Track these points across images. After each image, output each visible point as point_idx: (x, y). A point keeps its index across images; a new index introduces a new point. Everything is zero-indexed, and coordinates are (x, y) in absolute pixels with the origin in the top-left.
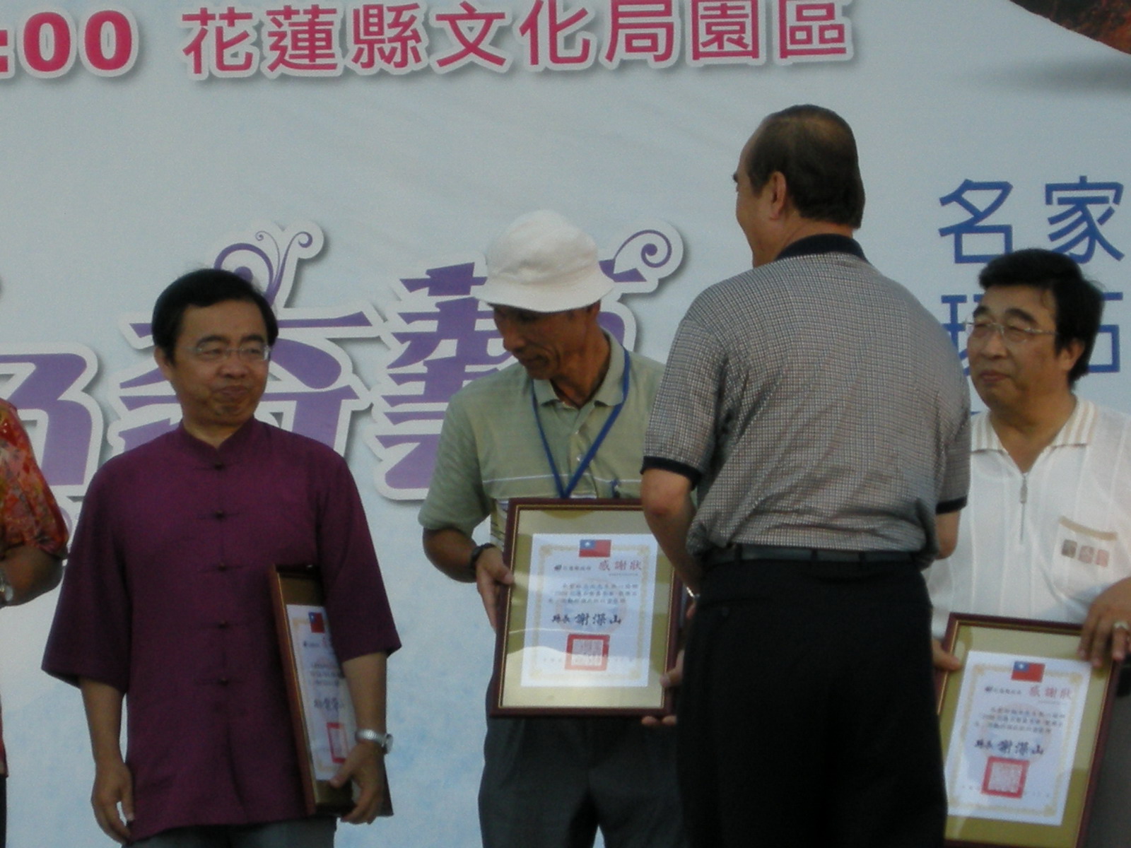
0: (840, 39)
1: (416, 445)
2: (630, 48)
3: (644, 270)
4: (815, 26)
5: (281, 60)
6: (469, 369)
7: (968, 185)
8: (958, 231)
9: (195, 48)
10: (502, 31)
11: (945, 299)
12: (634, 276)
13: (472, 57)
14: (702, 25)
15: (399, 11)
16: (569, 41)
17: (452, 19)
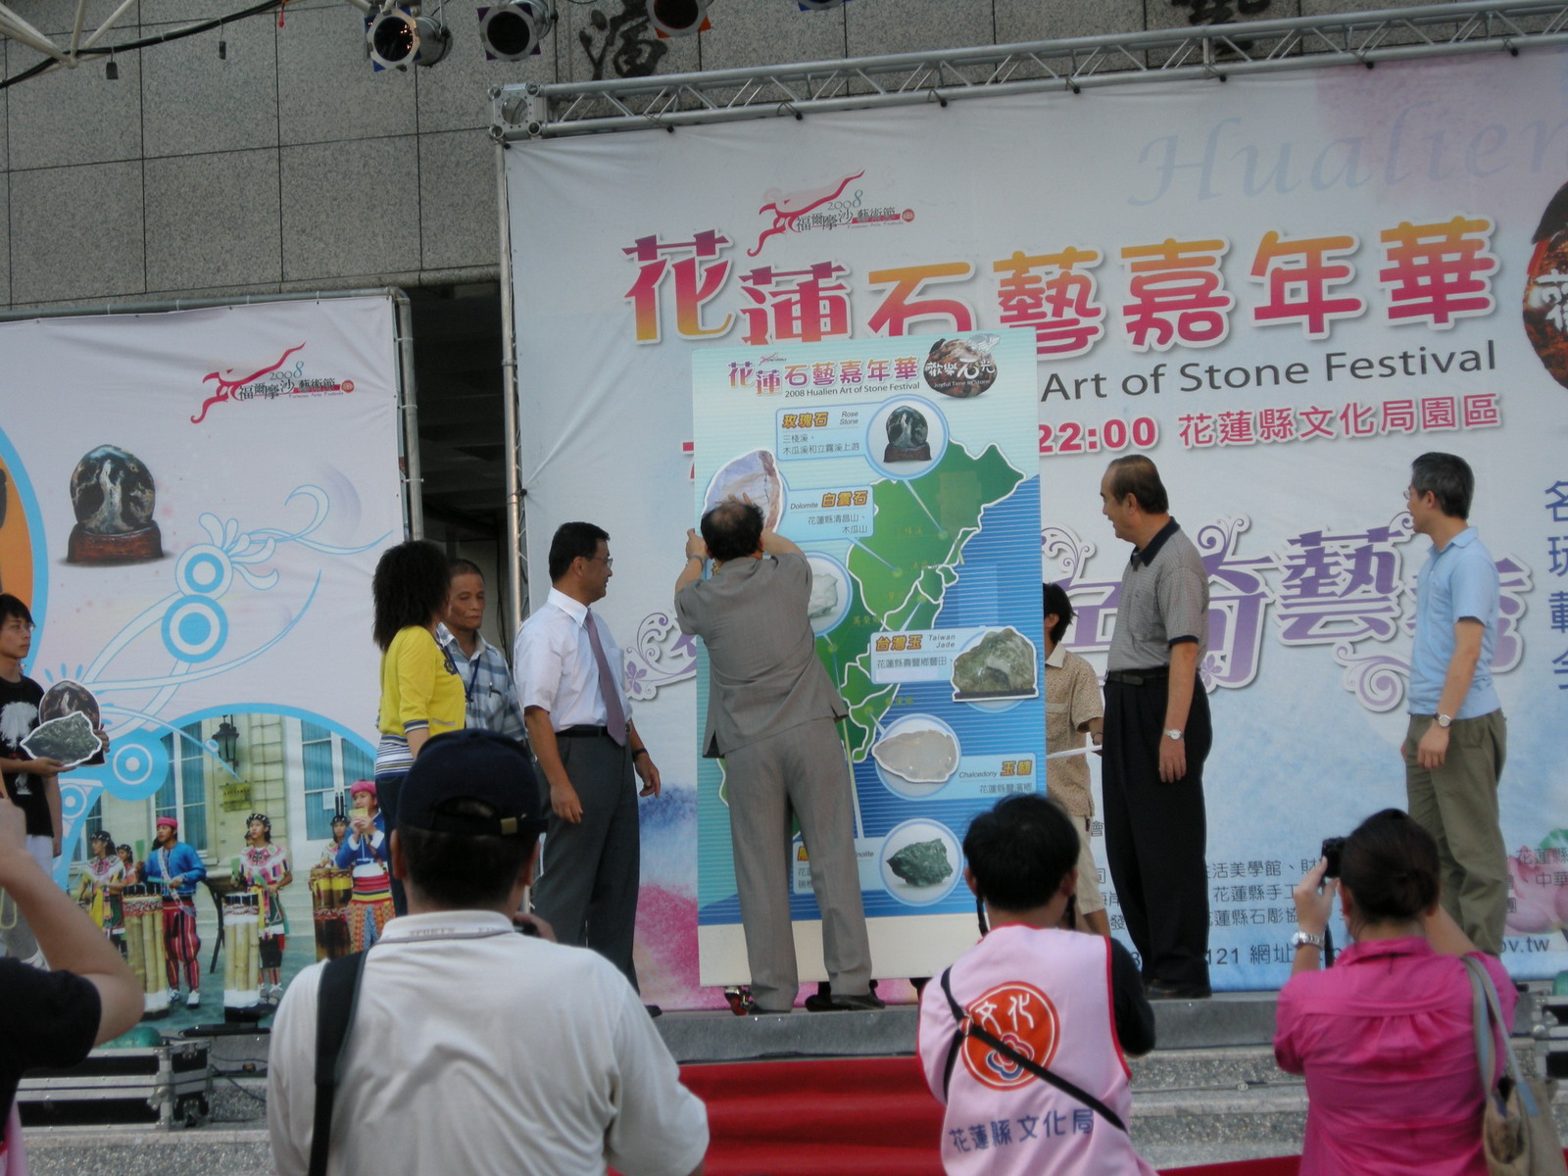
0: (1494, 416)
1: (1295, 619)
2: (1393, 425)
3: (1404, 531)
4: (1482, 410)
5: (1226, 438)
6: (1321, 581)
7: (1559, 484)
8: (1554, 506)
9: (1185, 433)
10: (1331, 419)
11: (1550, 539)
12: (1398, 534)
13: (1317, 432)
14: (1427, 411)
15: (1281, 411)
16: (1364, 422)
17: (1307, 414)
